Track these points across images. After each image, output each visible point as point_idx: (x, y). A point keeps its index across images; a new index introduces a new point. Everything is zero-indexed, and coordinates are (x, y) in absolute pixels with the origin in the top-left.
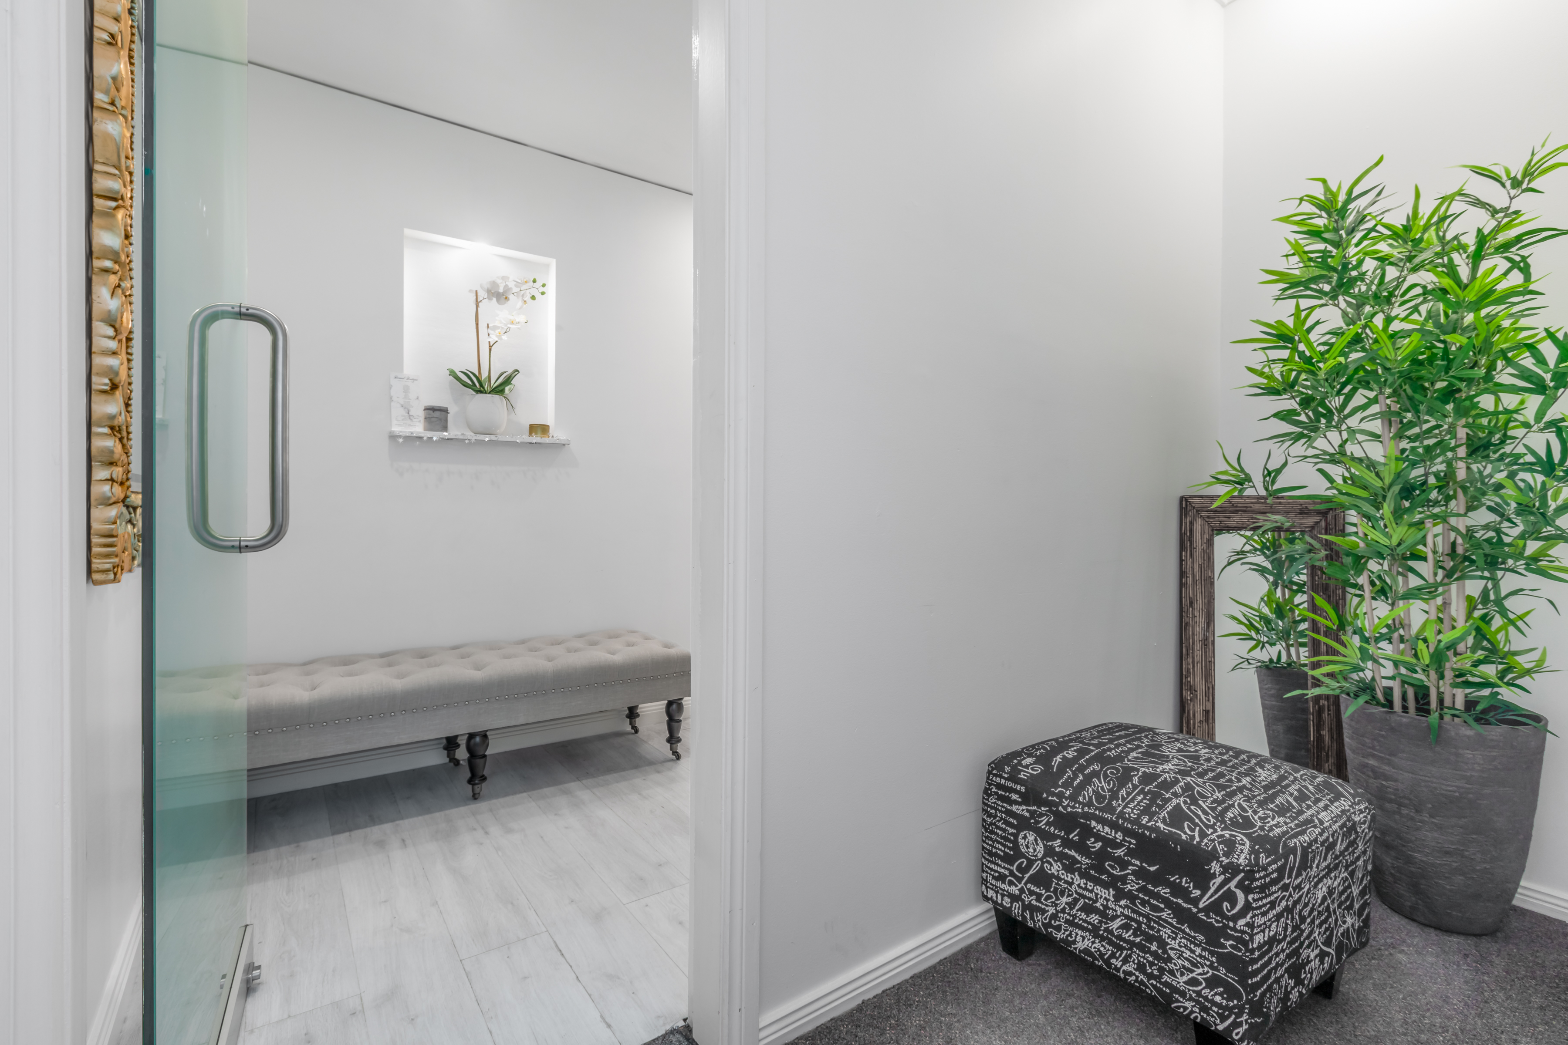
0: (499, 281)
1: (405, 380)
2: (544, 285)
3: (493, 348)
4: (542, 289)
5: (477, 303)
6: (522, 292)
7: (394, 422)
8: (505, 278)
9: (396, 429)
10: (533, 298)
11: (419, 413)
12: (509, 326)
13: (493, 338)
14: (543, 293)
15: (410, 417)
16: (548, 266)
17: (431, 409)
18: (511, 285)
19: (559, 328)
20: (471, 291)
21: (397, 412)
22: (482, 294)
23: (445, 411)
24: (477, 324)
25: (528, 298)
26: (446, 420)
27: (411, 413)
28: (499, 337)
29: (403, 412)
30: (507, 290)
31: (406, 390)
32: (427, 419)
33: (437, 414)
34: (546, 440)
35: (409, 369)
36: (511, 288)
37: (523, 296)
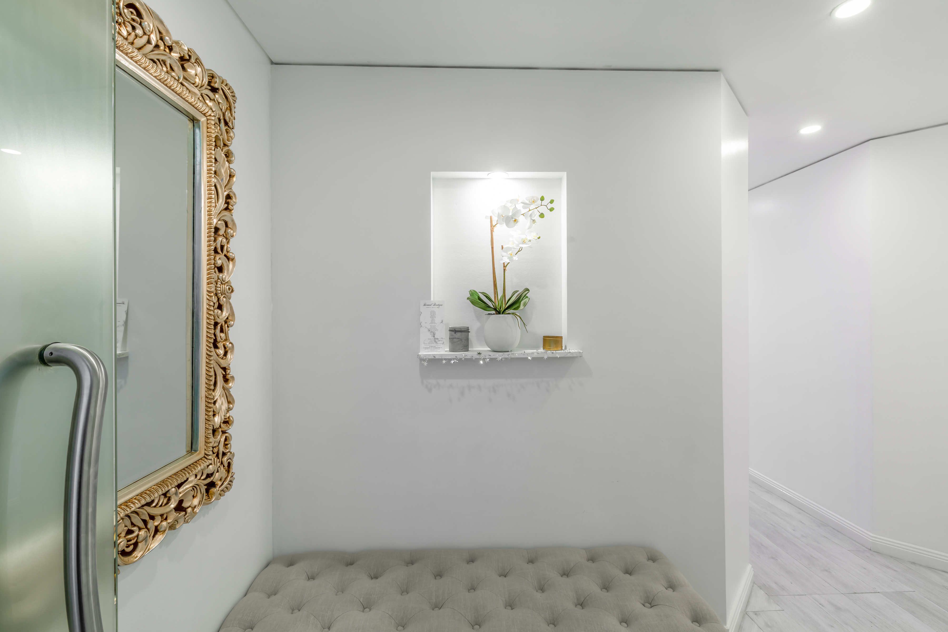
0: (509, 205)
1: (432, 306)
2: (552, 202)
3: (507, 268)
4: (550, 206)
5: (492, 227)
6: (531, 212)
7: (422, 346)
8: (514, 201)
9: (423, 353)
10: (542, 215)
11: (443, 334)
12: (521, 246)
13: (506, 260)
14: (551, 210)
15: (436, 340)
16: (560, 179)
17: (454, 331)
18: (520, 207)
19: (570, 239)
20: (486, 217)
21: (425, 336)
22: (495, 219)
23: (466, 331)
24: (492, 248)
25: (537, 217)
26: (467, 339)
27: (436, 337)
28: (511, 258)
29: (430, 336)
30: (516, 212)
31: (433, 315)
32: (451, 339)
33: (458, 335)
34: (558, 353)
35: (435, 296)
36: (520, 210)
37: (531, 215)
